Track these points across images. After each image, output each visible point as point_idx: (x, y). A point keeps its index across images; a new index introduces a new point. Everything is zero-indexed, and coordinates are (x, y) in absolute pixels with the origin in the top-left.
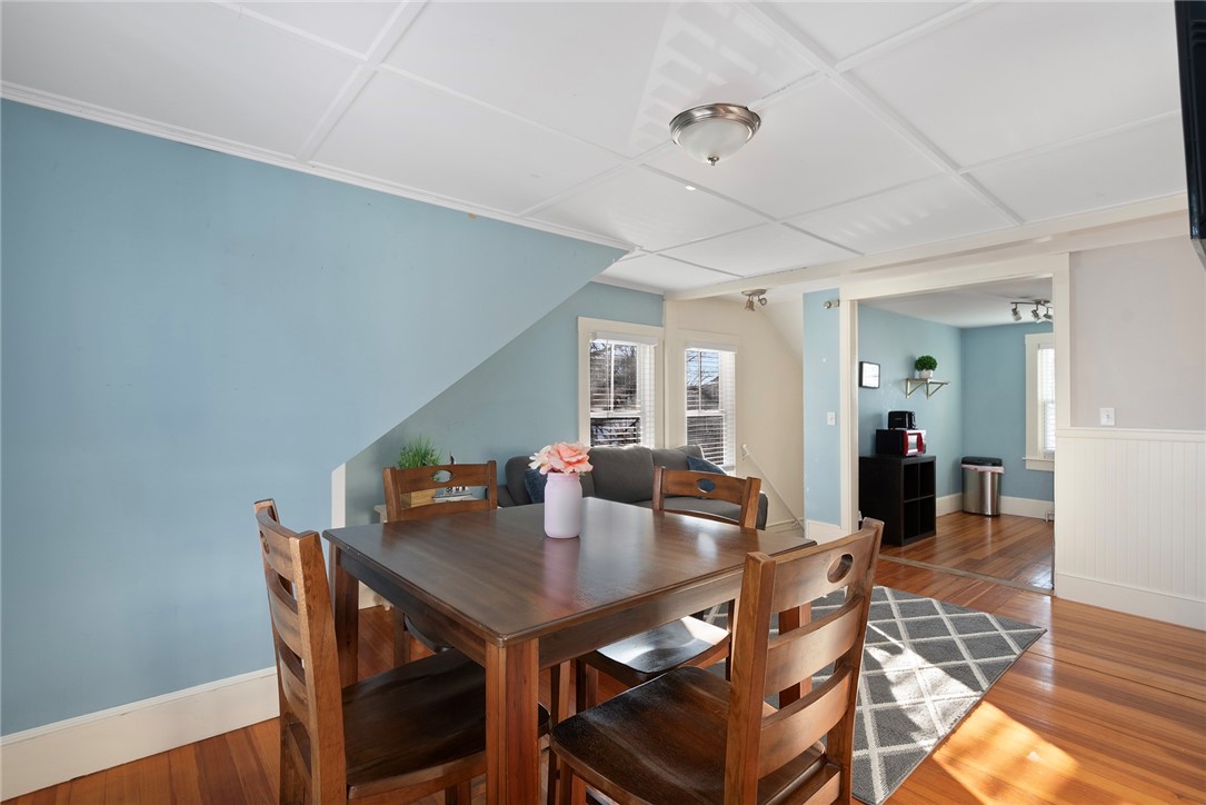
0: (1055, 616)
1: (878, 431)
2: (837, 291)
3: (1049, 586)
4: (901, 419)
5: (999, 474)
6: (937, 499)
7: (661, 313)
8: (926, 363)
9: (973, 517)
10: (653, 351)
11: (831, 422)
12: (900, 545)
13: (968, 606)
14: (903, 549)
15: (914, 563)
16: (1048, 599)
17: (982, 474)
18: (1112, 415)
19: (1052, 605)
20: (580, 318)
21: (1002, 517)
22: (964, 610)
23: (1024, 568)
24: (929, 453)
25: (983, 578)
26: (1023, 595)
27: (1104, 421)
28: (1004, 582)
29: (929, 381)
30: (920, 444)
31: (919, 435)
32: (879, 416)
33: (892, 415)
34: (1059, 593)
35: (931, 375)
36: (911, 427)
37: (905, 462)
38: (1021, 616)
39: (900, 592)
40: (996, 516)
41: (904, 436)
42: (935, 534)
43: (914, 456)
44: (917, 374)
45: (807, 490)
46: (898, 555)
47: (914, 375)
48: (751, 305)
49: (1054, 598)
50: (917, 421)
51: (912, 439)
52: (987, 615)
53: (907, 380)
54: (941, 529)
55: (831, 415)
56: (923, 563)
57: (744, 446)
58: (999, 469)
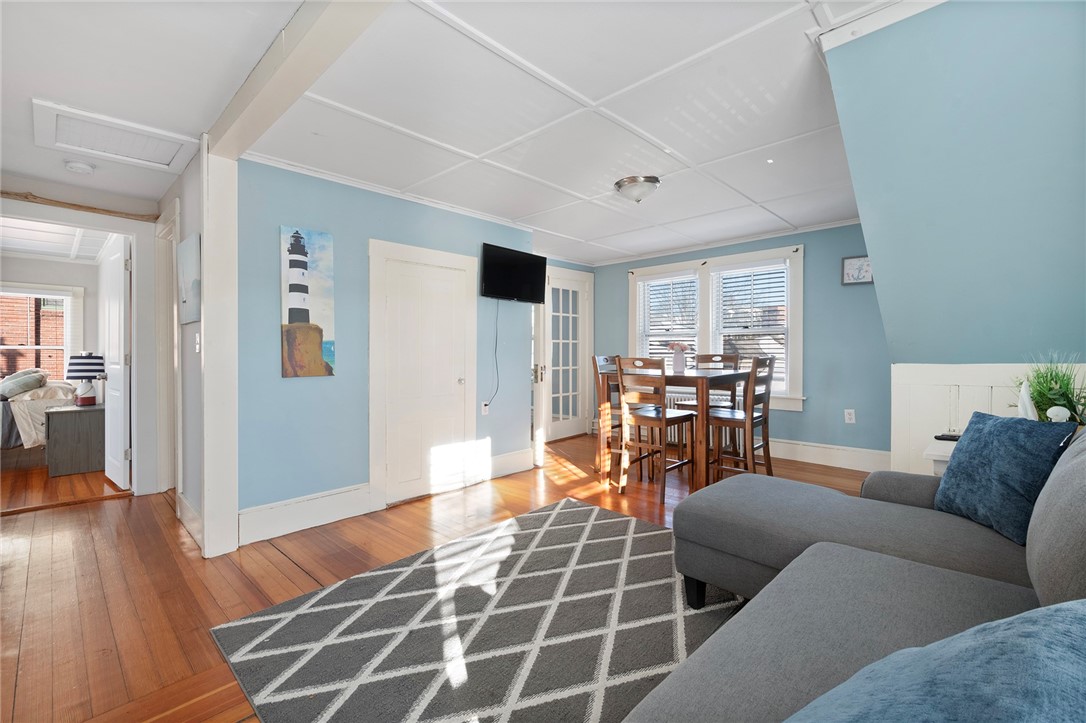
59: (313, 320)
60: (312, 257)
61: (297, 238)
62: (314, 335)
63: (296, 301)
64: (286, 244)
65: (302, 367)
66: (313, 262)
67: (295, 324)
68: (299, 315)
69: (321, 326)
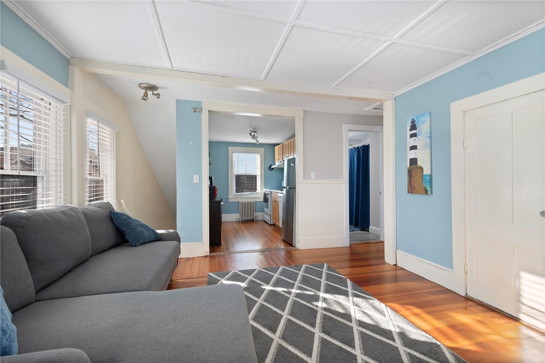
2: (199, 103)
11: (196, 181)
18: (314, 175)
27: (312, 177)
55: (196, 176)
57: (122, 201)
59: (419, 164)
60: (419, 129)
61: (413, 122)
62: (419, 171)
63: (412, 154)
64: (409, 128)
65: (414, 189)
66: (419, 131)
67: (411, 167)
68: (414, 161)
69: (423, 167)
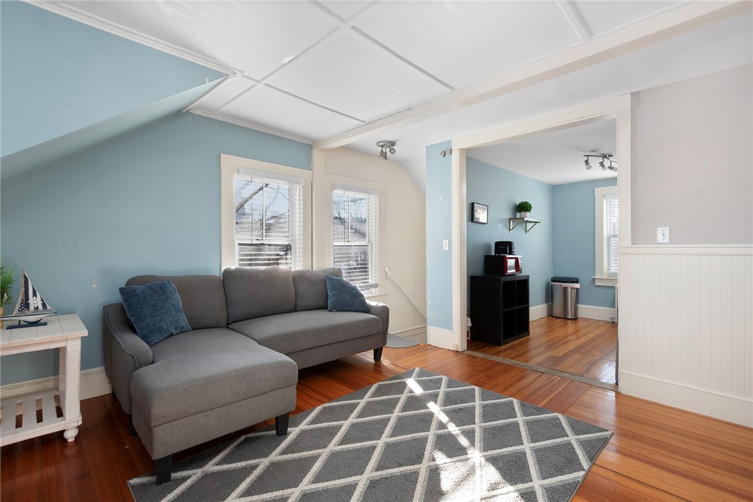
0: (620, 415)
1: (486, 256)
2: (449, 142)
3: (613, 381)
4: (504, 247)
5: (577, 289)
6: (530, 308)
7: (310, 159)
8: (524, 207)
9: (559, 320)
10: (301, 189)
11: (446, 248)
12: (500, 345)
13: (544, 406)
14: (502, 348)
15: (507, 361)
16: (612, 395)
17: (565, 289)
18: (667, 234)
19: (617, 402)
20: (222, 154)
21: (579, 320)
22: (540, 411)
23: (593, 364)
24: (524, 273)
25: (560, 374)
26: (592, 392)
27: (660, 239)
28: (577, 378)
29: (525, 219)
30: (517, 266)
31: (517, 259)
32: (489, 246)
33: (498, 244)
34: (623, 389)
35: (528, 216)
36: (510, 254)
37: (504, 279)
38: (590, 416)
39: (488, 392)
40: (575, 319)
41: (504, 261)
42: (529, 334)
43: (512, 275)
44: (518, 215)
45: (429, 302)
46: (497, 354)
47: (515, 215)
48: (384, 155)
49: (618, 394)
50: (516, 248)
51: (511, 263)
52: (560, 416)
53: (510, 219)
54: (534, 330)
55: (446, 242)
56: (514, 361)
57: (386, 269)
58: (577, 286)
